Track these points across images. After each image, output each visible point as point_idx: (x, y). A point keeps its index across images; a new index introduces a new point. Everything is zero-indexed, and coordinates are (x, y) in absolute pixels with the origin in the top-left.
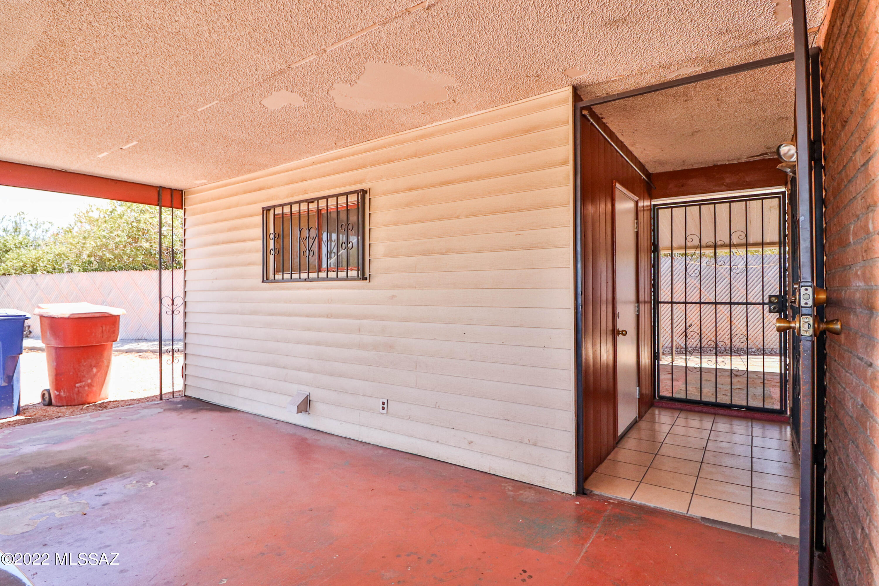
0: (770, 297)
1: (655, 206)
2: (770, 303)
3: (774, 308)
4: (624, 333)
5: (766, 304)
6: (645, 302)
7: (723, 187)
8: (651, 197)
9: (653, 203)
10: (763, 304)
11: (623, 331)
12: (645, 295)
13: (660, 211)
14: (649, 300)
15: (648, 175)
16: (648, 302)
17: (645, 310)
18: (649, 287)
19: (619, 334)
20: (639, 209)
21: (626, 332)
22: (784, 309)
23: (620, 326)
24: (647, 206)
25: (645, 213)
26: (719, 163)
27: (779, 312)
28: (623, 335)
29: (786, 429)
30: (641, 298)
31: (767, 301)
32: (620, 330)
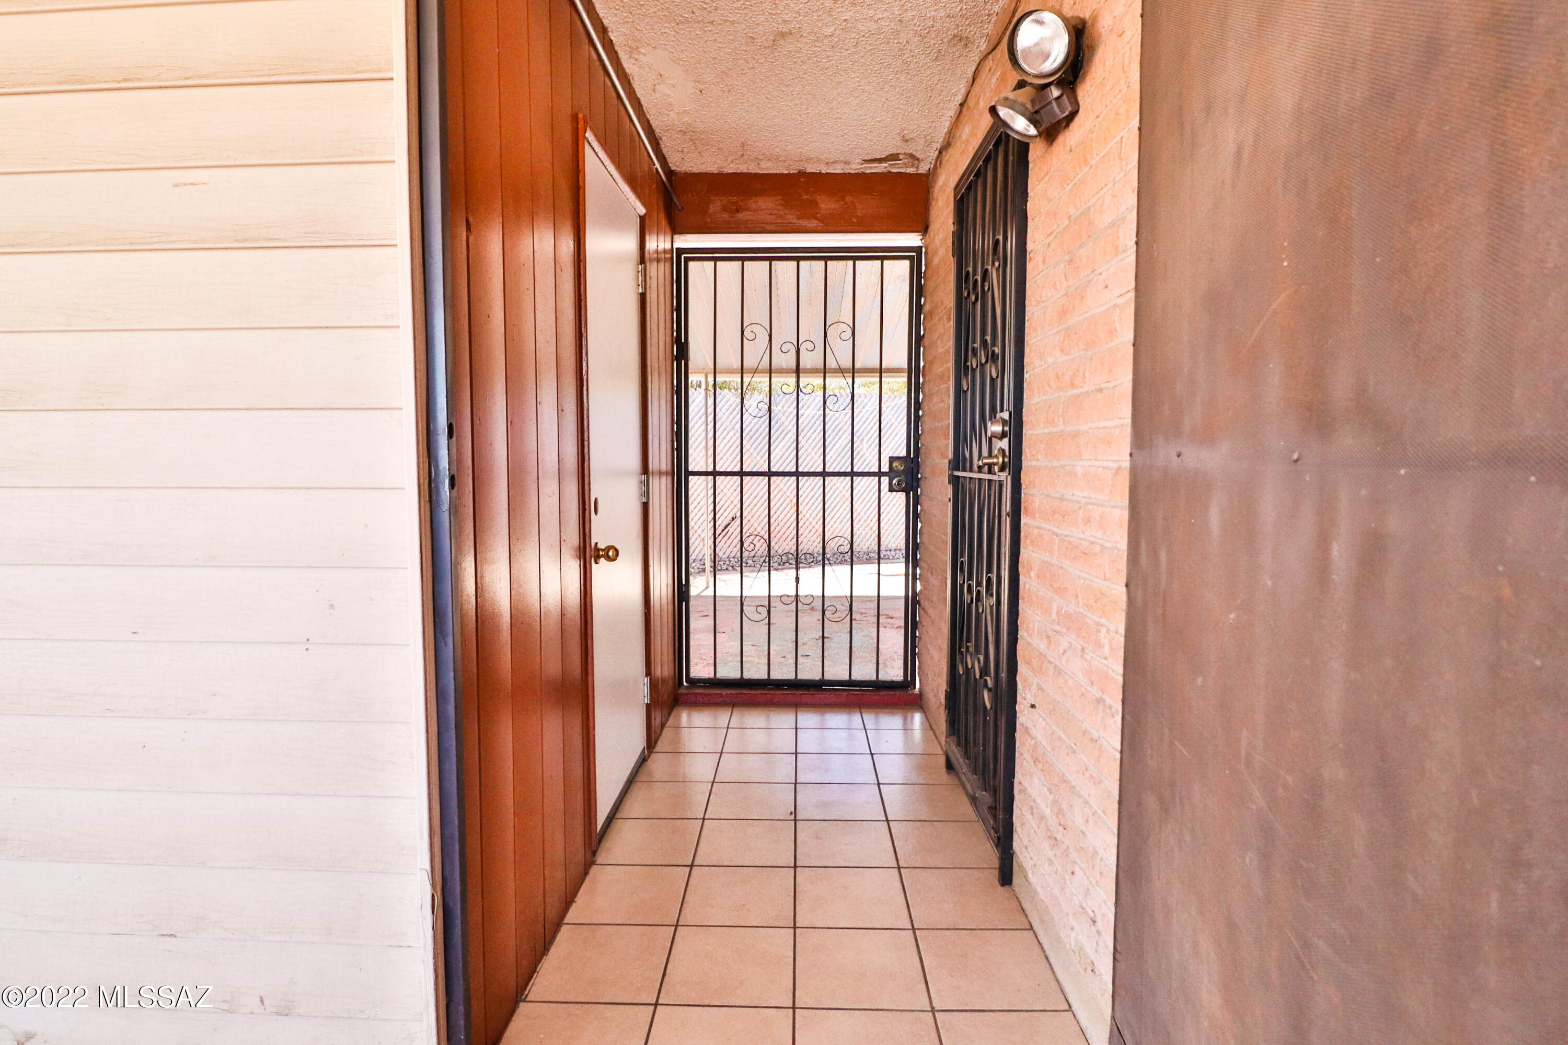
0: (892, 459)
1: (680, 251)
2: (891, 473)
3: (899, 483)
4: (611, 554)
5: (885, 474)
6: (661, 473)
7: (813, 223)
8: (676, 229)
9: (677, 245)
10: (879, 474)
11: (609, 548)
12: (660, 457)
13: (691, 265)
14: (669, 468)
15: (670, 173)
16: (667, 473)
17: (661, 489)
18: (669, 439)
19: (597, 558)
20: (647, 256)
21: (617, 551)
22: (915, 484)
23: (600, 537)
24: (665, 251)
25: (661, 265)
26: (810, 169)
27: (906, 491)
28: (609, 559)
29: (912, 717)
30: (653, 465)
31: (885, 468)
32: (602, 546)
